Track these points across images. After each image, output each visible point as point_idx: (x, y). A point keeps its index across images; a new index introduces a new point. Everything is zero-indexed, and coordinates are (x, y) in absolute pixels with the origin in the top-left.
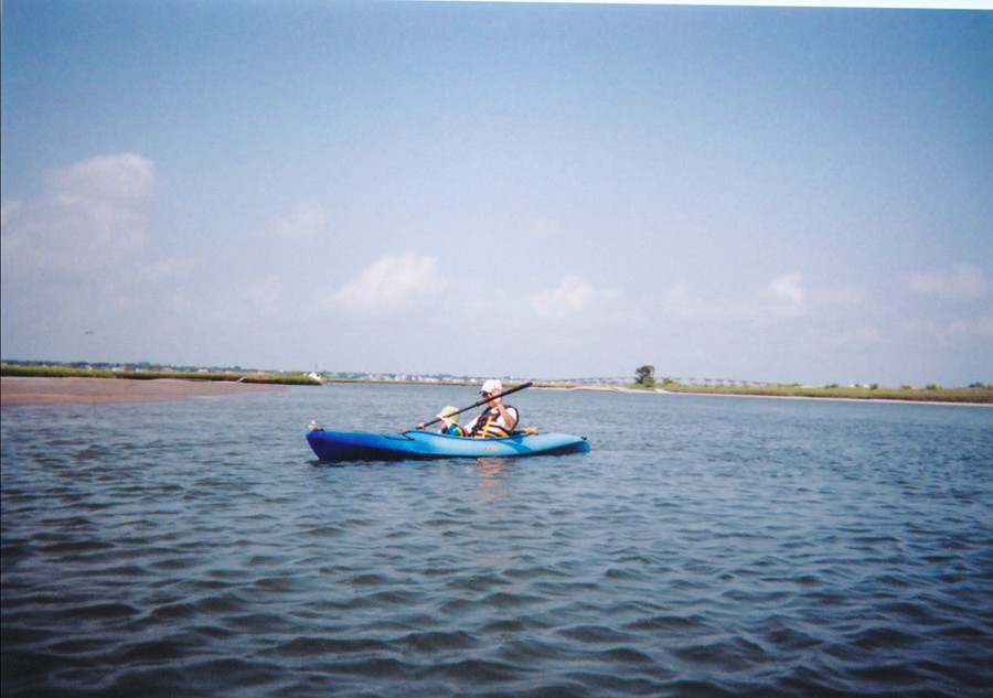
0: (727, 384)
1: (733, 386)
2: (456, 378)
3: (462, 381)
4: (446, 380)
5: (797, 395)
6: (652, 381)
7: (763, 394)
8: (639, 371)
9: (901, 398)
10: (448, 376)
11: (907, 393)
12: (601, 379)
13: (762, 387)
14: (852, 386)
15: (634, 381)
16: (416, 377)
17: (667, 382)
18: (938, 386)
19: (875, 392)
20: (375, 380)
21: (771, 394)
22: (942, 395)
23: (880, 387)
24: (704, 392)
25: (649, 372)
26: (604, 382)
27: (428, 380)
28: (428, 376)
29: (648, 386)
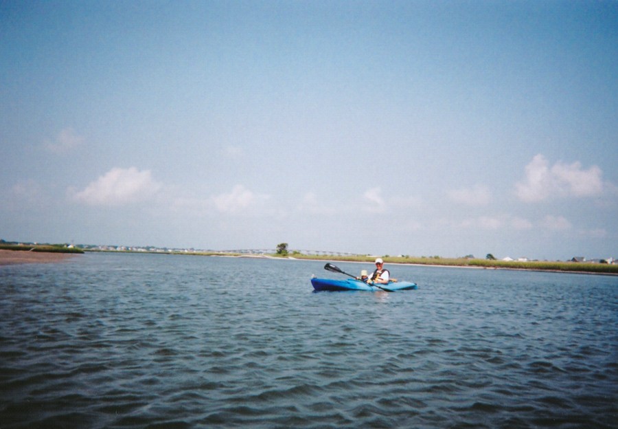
0: (329, 254)
1: (332, 256)
2: (159, 249)
3: (163, 251)
4: (152, 250)
5: (367, 261)
6: (286, 252)
7: (349, 260)
8: (279, 246)
9: (421, 263)
10: (153, 247)
11: (424, 261)
12: (252, 250)
13: (350, 256)
14: (400, 256)
15: (276, 252)
16: (132, 248)
17: (295, 253)
18: (440, 256)
19: (408, 260)
20: (103, 249)
21: (353, 260)
22: (443, 262)
23: (410, 257)
24: (316, 259)
25: (285, 247)
26: (254, 252)
27: (139, 250)
28: (139, 248)
29: (284, 255)
